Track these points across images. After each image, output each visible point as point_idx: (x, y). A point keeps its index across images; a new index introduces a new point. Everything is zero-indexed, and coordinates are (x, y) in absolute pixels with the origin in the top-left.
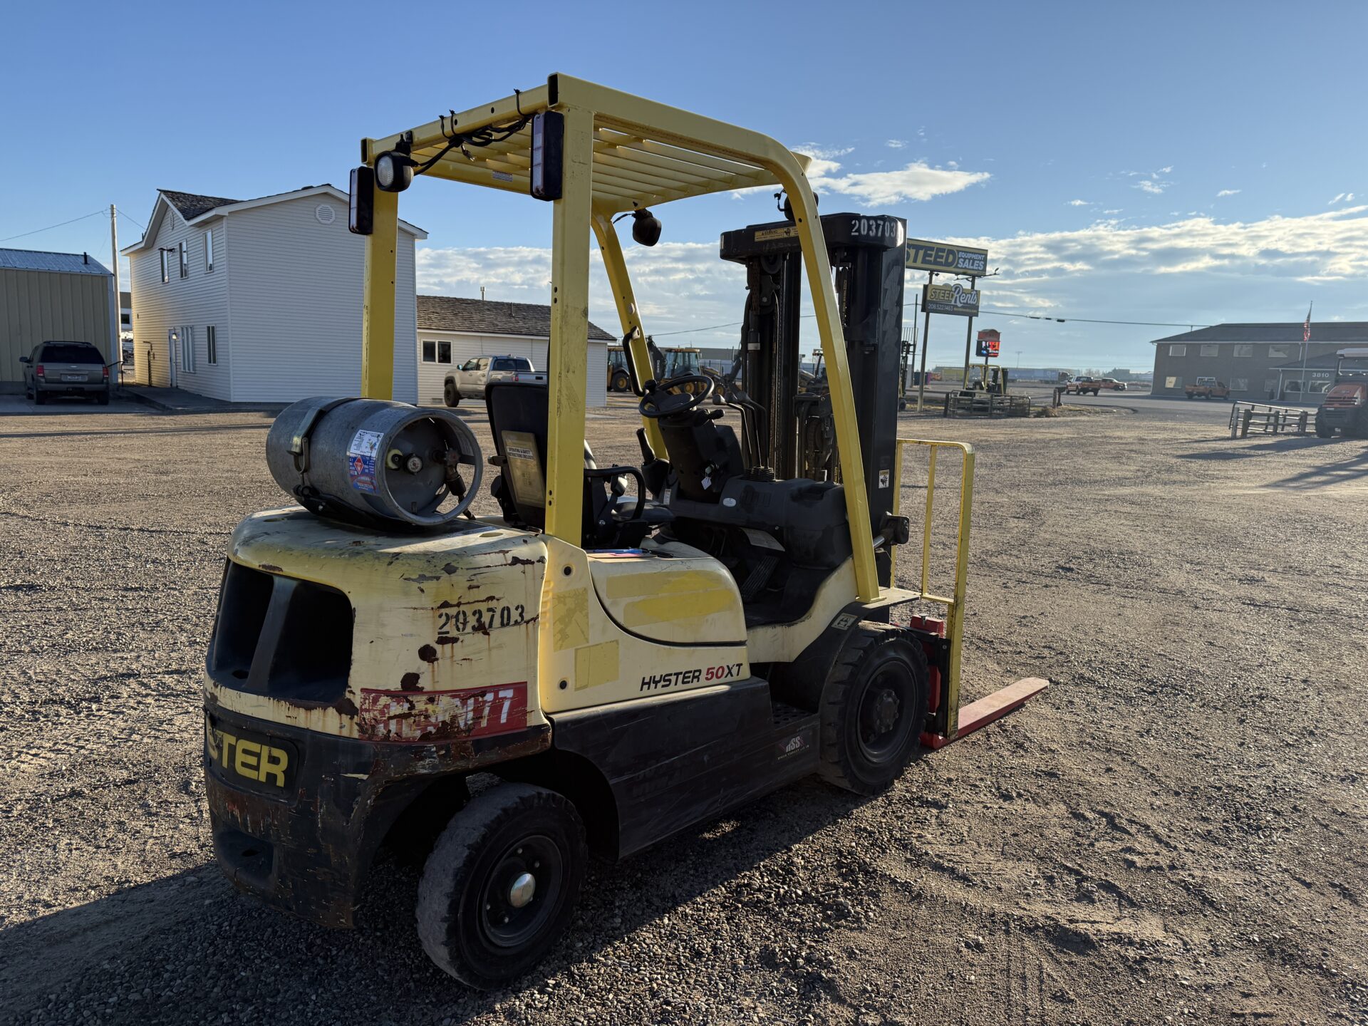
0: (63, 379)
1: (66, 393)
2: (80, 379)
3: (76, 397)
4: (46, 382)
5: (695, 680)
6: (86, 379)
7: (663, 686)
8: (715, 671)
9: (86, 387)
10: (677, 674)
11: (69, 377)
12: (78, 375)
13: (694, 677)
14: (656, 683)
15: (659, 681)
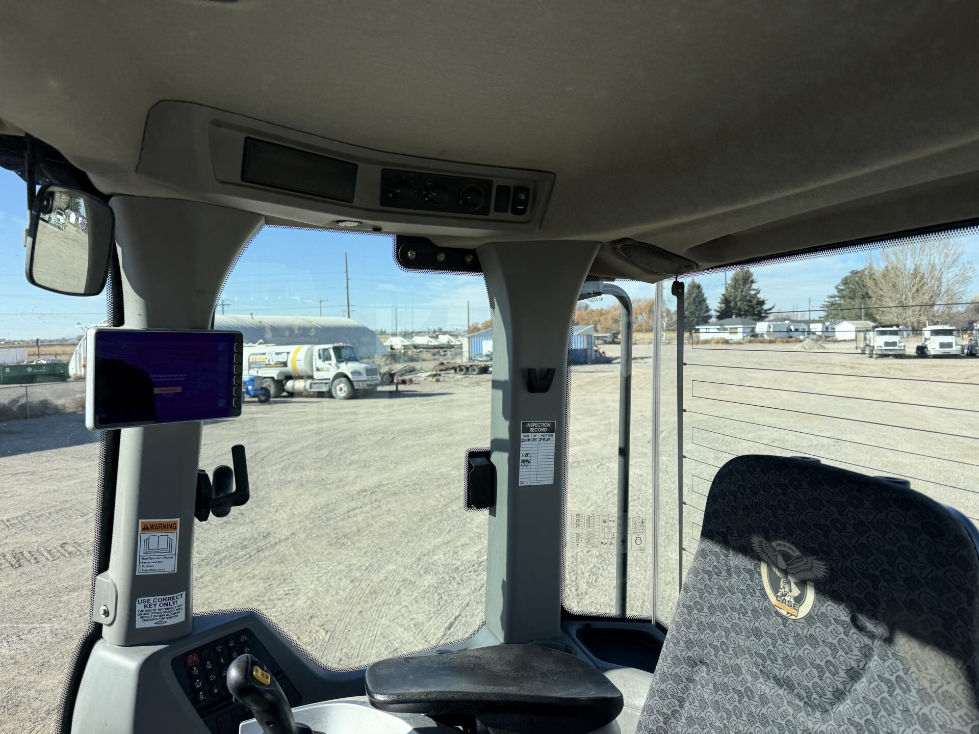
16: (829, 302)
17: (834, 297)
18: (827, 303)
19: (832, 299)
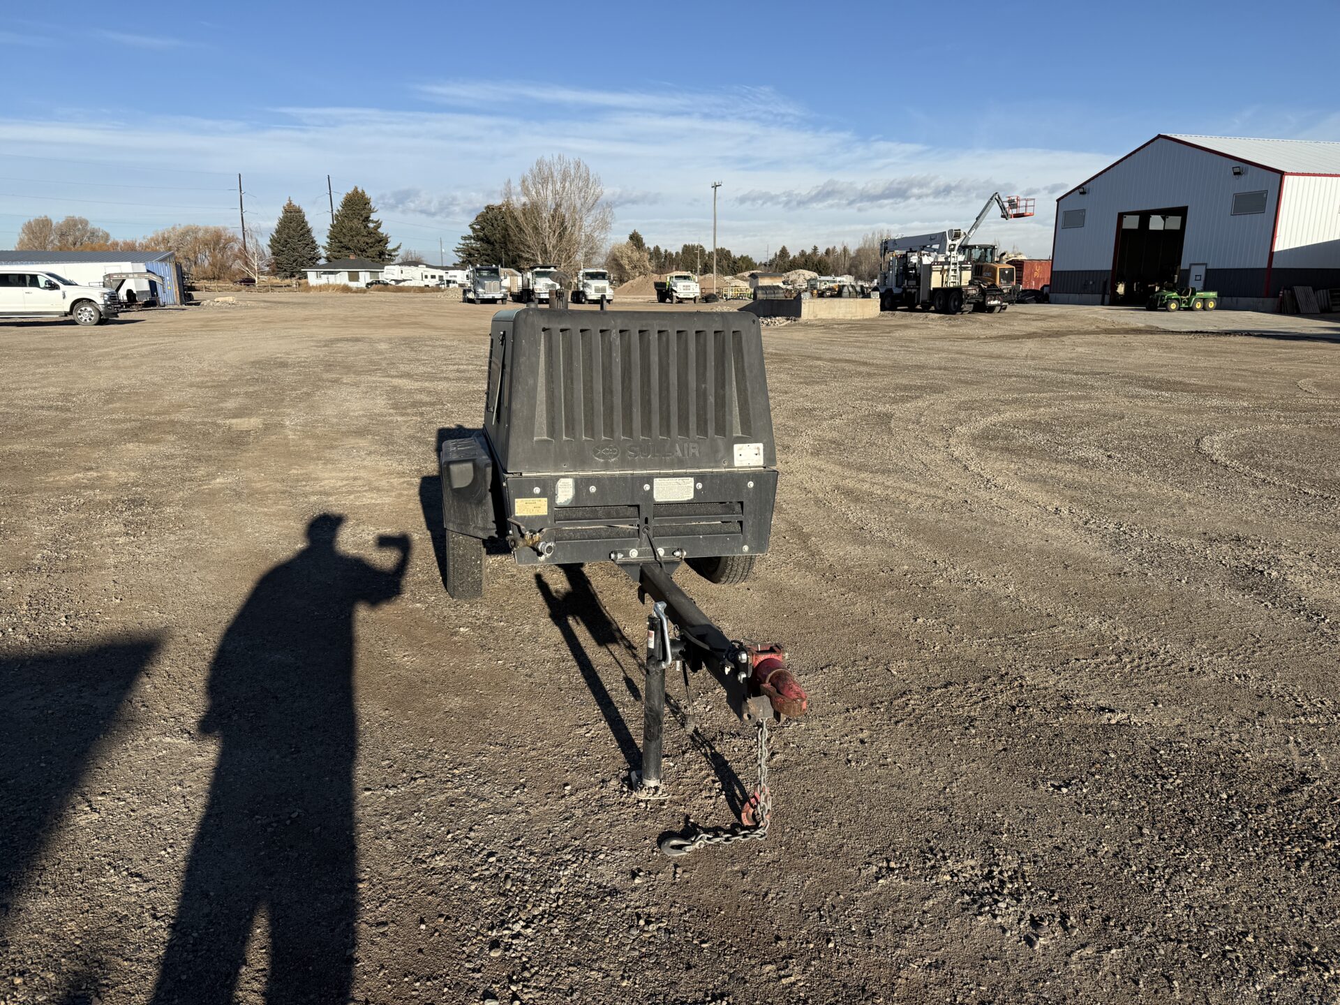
16: (464, 245)
17: (470, 238)
18: (461, 246)
19: (468, 242)
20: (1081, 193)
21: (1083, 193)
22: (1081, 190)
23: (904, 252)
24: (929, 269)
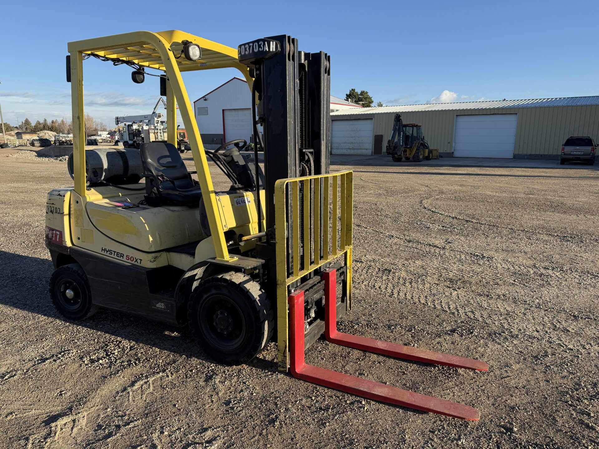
0: (572, 153)
1: (573, 159)
2: (579, 153)
3: (578, 162)
4: (564, 155)
5: (122, 257)
6: (582, 153)
7: (109, 254)
8: (130, 257)
9: (581, 157)
10: (115, 252)
11: (575, 152)
12: (579, 152)
13: (121, 256)
14: (107, 251)
15: (108, 251)
20: (204, 100)
21: (205, 100)
22: (205, 99)
23: (131, 123)
24: (148, 132)
